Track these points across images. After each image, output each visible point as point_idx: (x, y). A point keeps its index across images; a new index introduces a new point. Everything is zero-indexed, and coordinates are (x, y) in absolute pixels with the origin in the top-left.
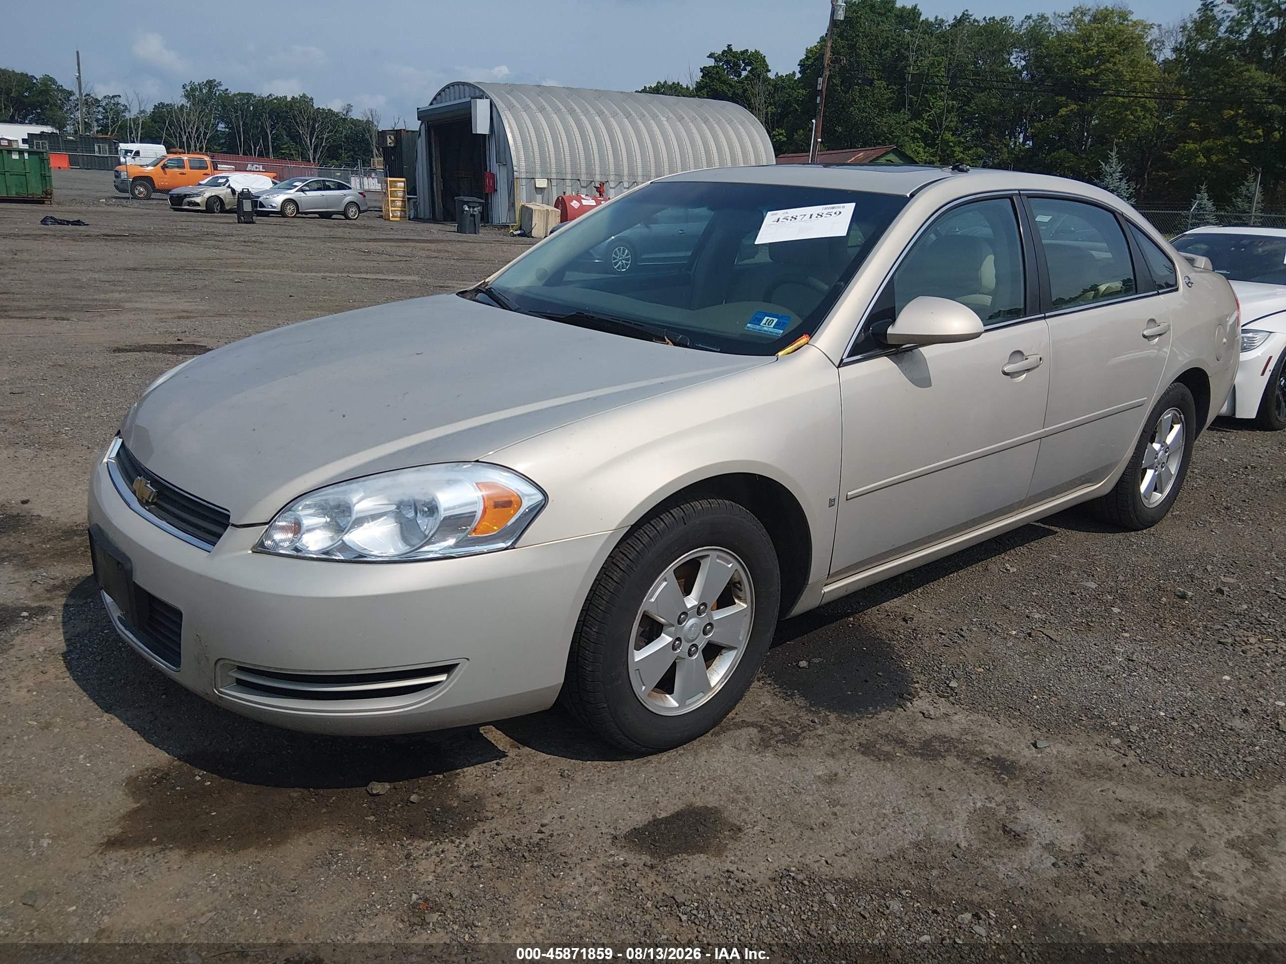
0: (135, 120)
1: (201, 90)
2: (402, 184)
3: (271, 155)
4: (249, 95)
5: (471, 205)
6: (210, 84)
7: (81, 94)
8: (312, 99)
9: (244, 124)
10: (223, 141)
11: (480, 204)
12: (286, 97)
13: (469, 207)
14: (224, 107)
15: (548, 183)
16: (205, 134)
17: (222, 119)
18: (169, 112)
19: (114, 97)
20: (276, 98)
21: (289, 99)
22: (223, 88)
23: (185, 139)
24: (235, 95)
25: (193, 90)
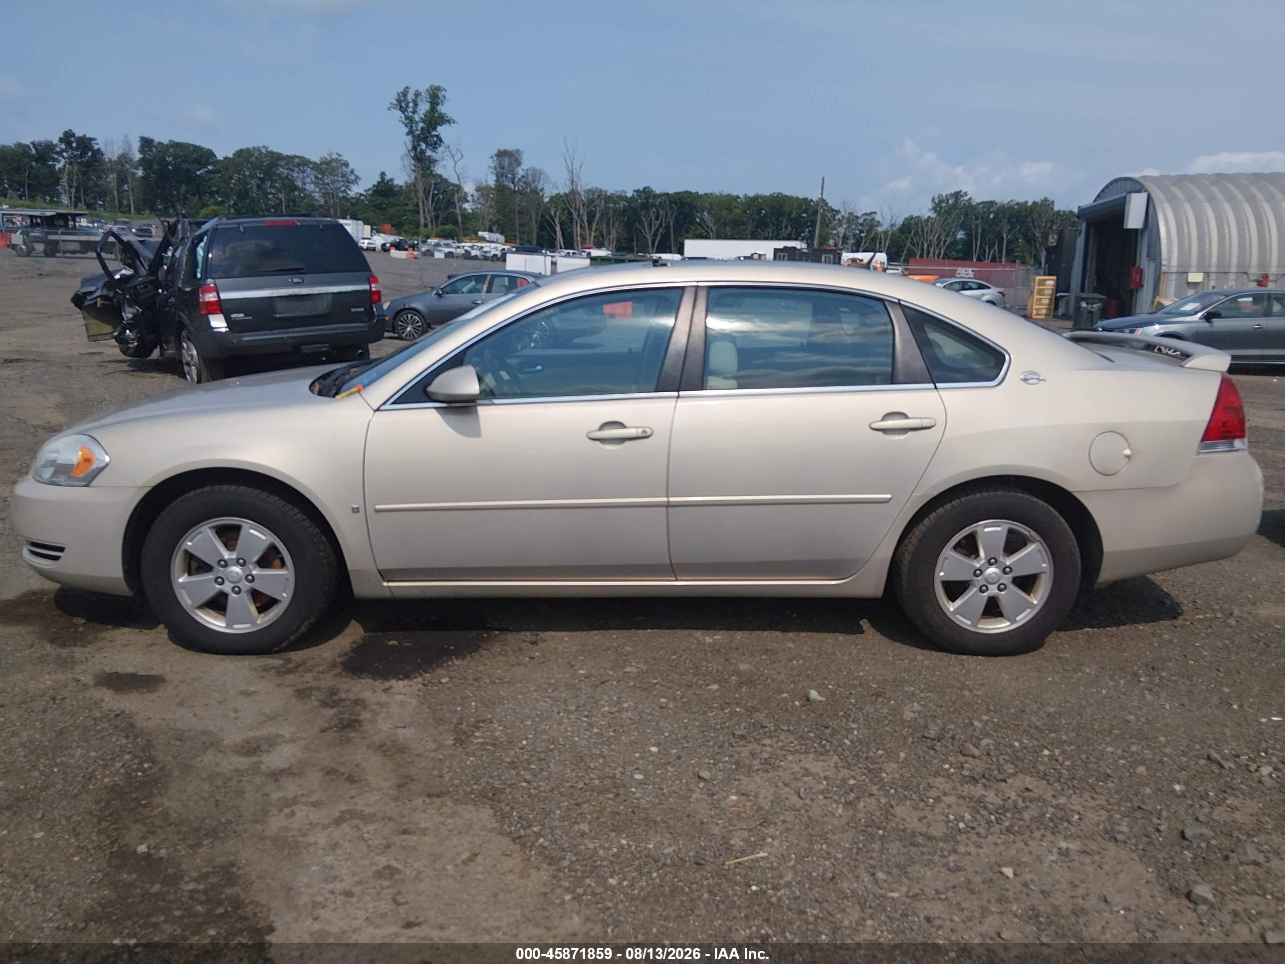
0: (886, 232)
1: (948, 200)
2: (1052, 283)
3: (1004, 259)
4: (991, 203)
5: (1090, 301)
6: (957, 195)
7: (845, 212)
8: (1053, 202)
9: (983, 230)
10: (960, 247)
11: (1101, 300)
12: (1026, 202)
13: (1087, 303)
14: (966, 215)
15: (1204, 278)
16: (945, 241)
17: (963, 226)
18: (916, 224)
19: (871, 213)
20: (1017, 204)
21: (1030, 204)
22: (966, 198)
23: (926, 246)
24: (978, 204)
25: (940, 202)
